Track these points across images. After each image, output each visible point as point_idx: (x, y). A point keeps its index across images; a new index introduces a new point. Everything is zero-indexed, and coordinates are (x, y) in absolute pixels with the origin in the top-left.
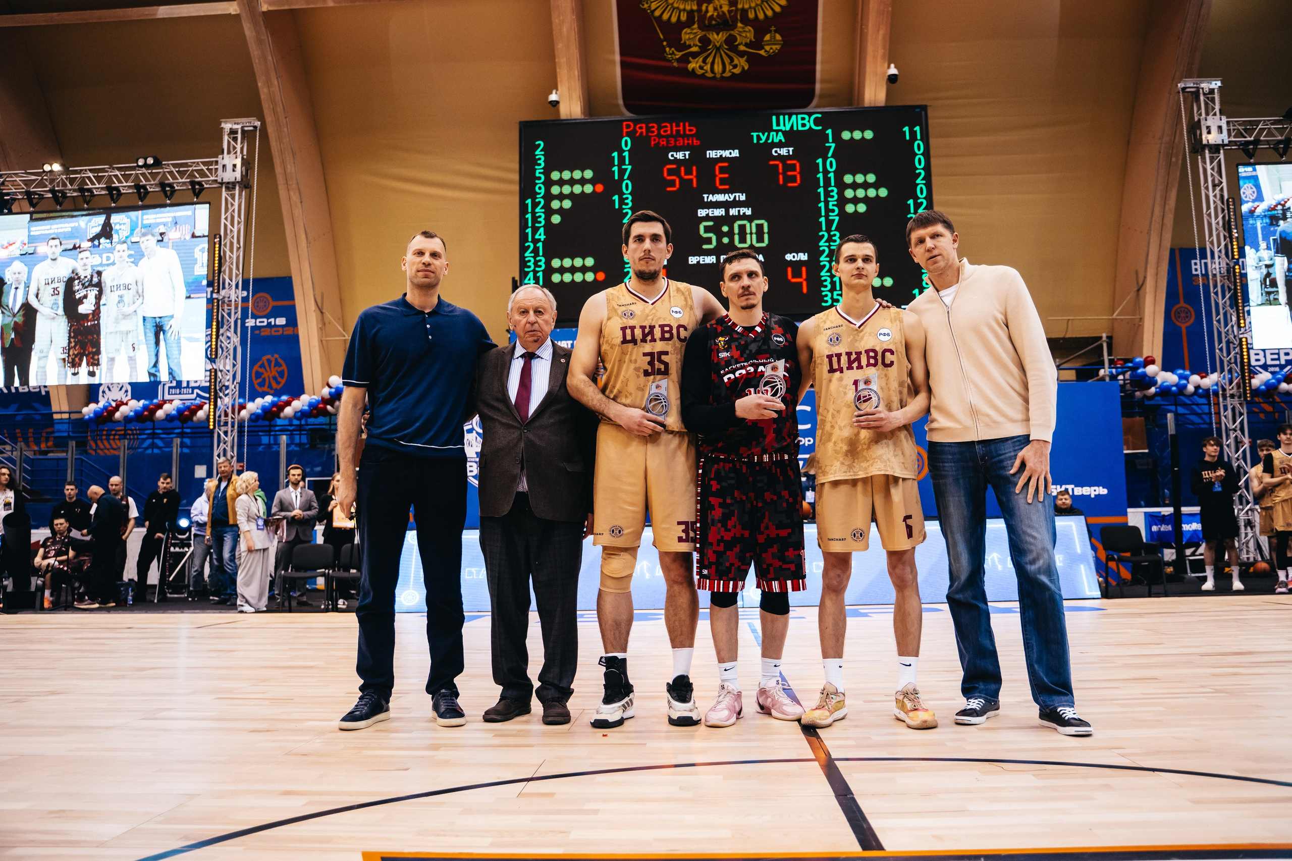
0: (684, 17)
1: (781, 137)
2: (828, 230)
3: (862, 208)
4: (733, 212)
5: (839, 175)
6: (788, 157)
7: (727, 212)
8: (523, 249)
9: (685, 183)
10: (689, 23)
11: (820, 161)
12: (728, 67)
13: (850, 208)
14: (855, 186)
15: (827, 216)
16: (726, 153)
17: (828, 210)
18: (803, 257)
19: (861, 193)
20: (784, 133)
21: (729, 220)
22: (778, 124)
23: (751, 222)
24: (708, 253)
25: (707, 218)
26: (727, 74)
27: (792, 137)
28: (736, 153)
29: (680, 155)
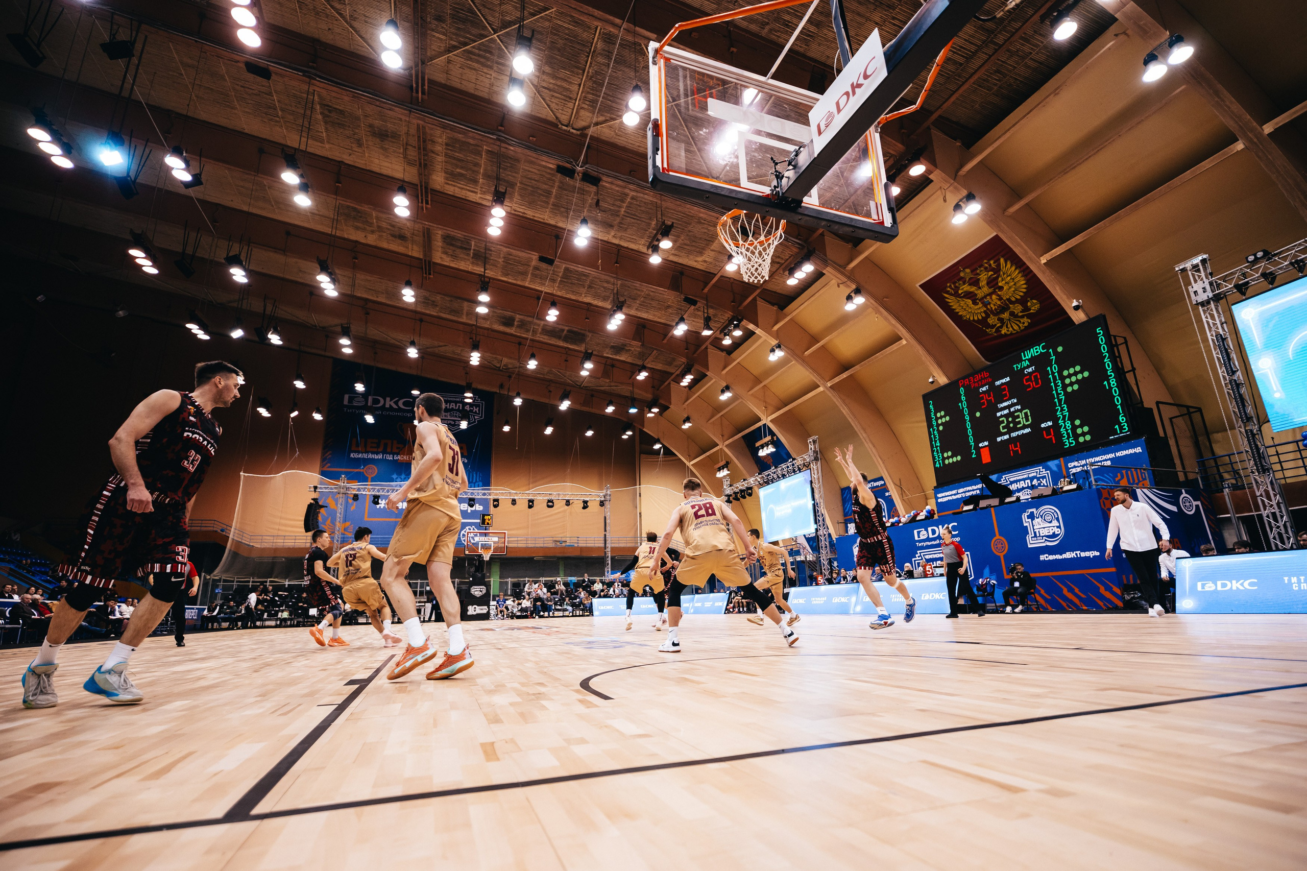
0: (984, 315)
1: (1027, 362)
2: (1060, 405)
3: (1076, 387)
4: (1012, 409)
5: (1060, 372)
6: (1033, 372)
7: (1010, 410)
8: (933, 451)
9: (989, 401)
10: (988, 316)
11: (1049, 368)
12: (1021, 325)
13: (1069, 389)
14: (1070, 376)
15: (1058, 397)
16: (1004, 381)
17: (1058, 394)
18: (1050, 423)
19: (1074, 379)
20: (1028, 360)
21: (1011, 414)
22: (1025, 357)
23: (1021, 412)
24: (1005, 434)
25: (1002, 416)
26: (1022, 328)
27: (1033, 361)
28: (1008, 379)
29: (984, 389)
